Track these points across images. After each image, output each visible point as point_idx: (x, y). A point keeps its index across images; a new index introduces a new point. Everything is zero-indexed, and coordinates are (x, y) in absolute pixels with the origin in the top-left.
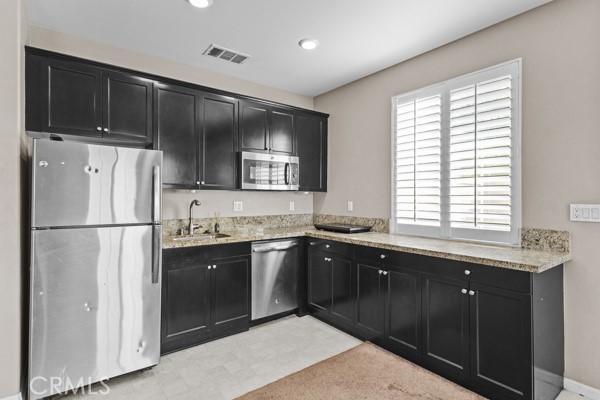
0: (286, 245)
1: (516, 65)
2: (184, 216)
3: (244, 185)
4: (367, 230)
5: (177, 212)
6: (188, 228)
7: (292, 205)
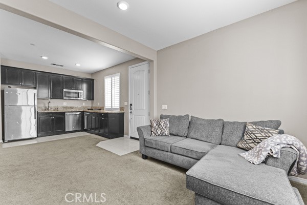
0: (79, 113)
1: (119, 74)
2: (47, 106)
3: (64, 98)
4: (100, 110)
5: (45, 104)
6: (48, 109)
7: (84, 104)
